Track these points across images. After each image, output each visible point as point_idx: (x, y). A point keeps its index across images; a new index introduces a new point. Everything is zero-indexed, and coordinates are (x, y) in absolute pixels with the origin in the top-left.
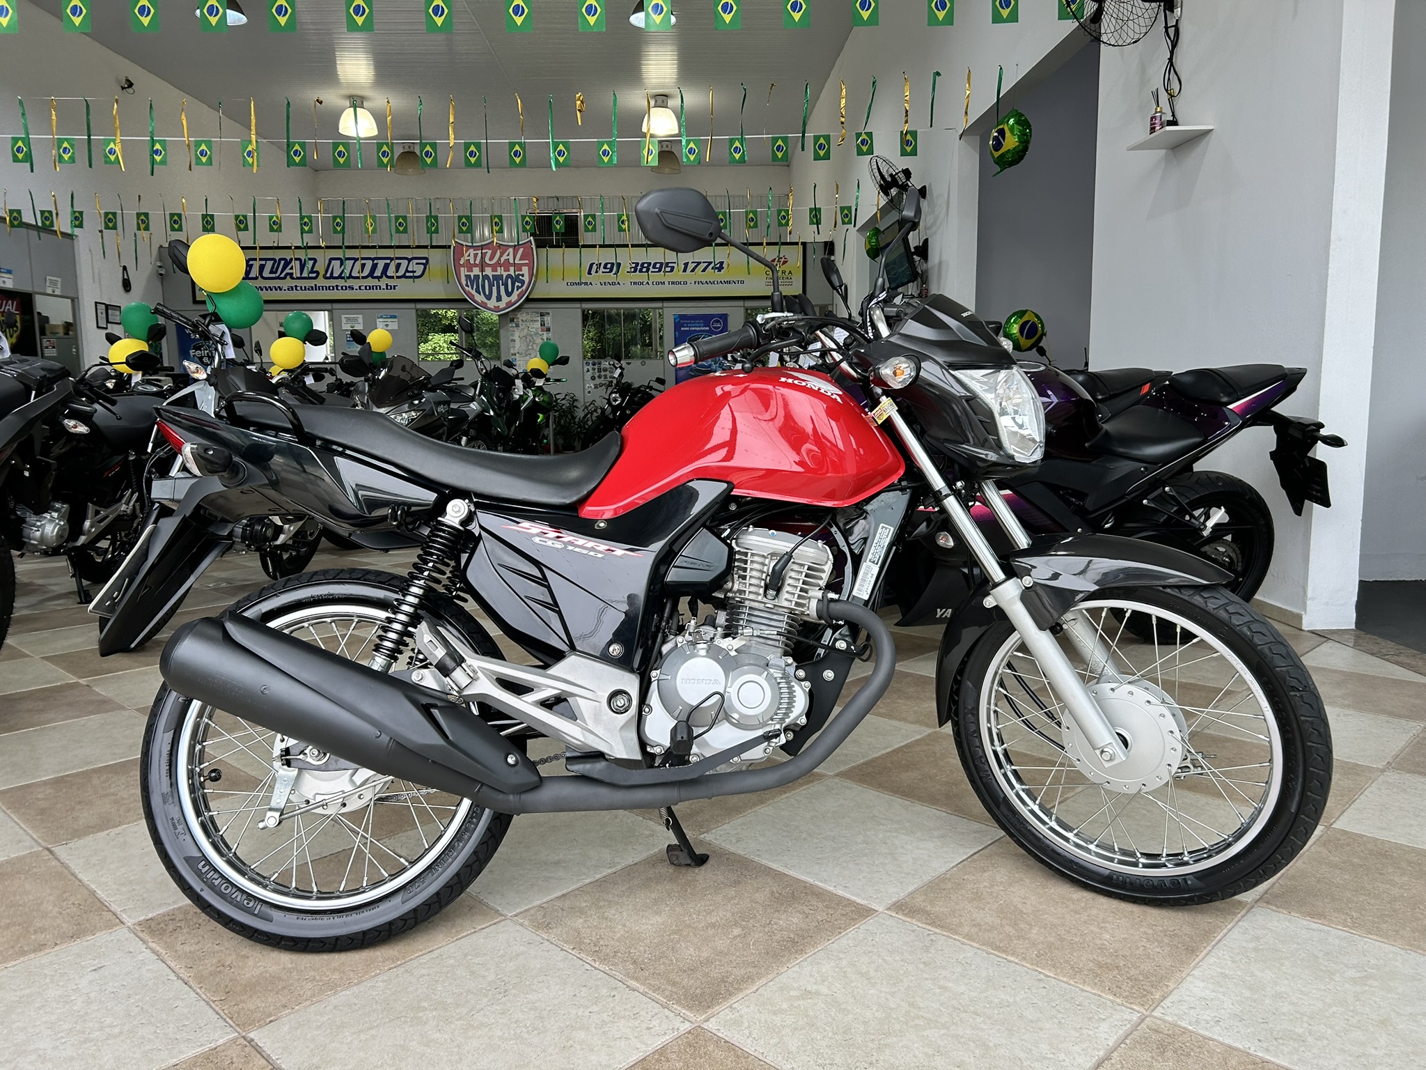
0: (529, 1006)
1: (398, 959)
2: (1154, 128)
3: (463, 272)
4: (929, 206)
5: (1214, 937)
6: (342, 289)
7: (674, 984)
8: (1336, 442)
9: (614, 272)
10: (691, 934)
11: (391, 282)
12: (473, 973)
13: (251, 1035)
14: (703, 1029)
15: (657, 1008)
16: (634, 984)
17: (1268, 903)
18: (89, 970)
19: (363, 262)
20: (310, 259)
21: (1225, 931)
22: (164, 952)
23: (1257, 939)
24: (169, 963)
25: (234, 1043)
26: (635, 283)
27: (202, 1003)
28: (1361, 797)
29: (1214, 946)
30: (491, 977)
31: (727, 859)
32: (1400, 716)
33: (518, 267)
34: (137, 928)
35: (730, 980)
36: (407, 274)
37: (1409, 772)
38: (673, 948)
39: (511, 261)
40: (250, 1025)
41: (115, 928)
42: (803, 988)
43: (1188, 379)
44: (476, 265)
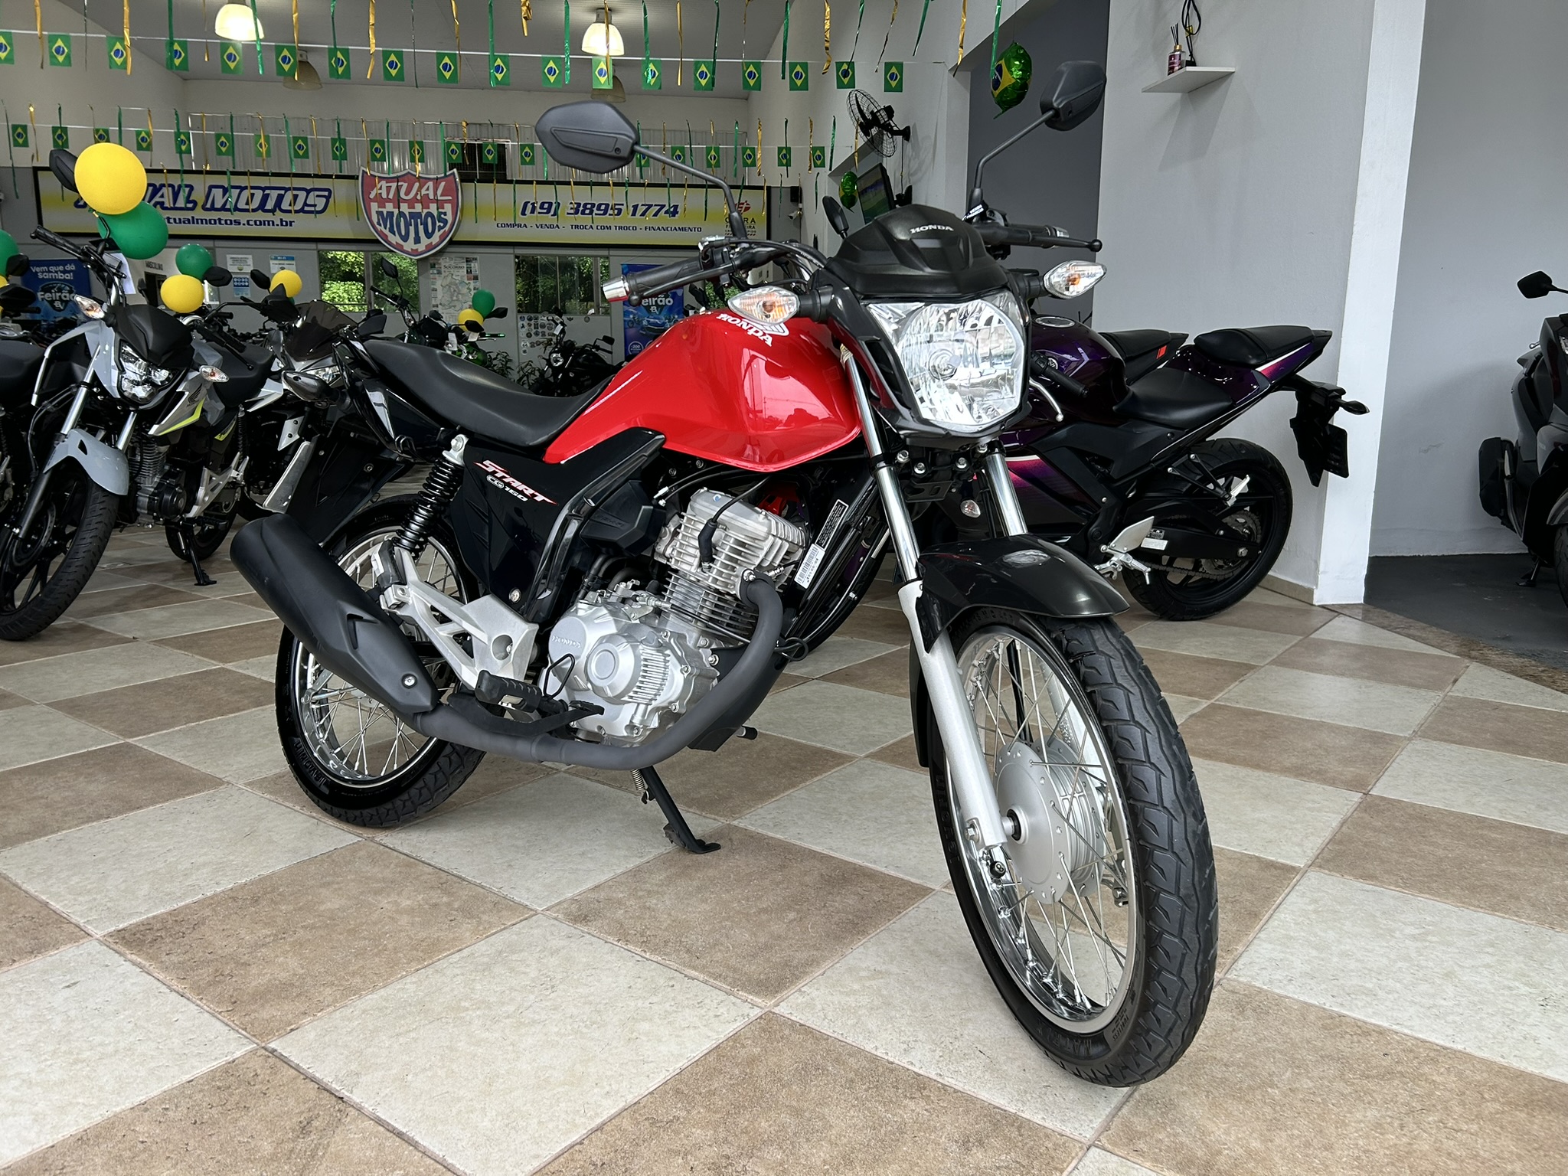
0: (582, 1000)
1: (424, 960)
2: (1173, 68)
3: (374, 207)
4: (913, 148)
5: (1275, 901)
6: (226, 223)
7: (735, 970)
8: (1358, 408)
9: (552, 212)
10: (744, 920)
11: (287, 217)
12: (512, 970)
13: (272, 1045)
14: (774, 1013)
15: (722, 996)
16: (693, 973)
17: (1320, 867)
18: (61, 987)
19: (253, 191)
20: (187, 186)
21: (1283, 895)
22: (148, 964)
23: (1316, 901)
24: (156, 975)
25: (255, 1054)
26: (576, 227)
27: (206, 1015)
28: (1394, 764)
29: (1275, 910)
30: (533, 974)
31: (768, 844)
32: (1419, 687)
33: (440, 204)
34: (109, 940)
35: (795, 963)
36: (306, 208)
37: (1435, 739)
38: (727, 936)
39: (431, 197)
40: (268, 1034)
41: (81, 942)
42: (872, 968)
43: (1214, 340)
44: (388, 200)
